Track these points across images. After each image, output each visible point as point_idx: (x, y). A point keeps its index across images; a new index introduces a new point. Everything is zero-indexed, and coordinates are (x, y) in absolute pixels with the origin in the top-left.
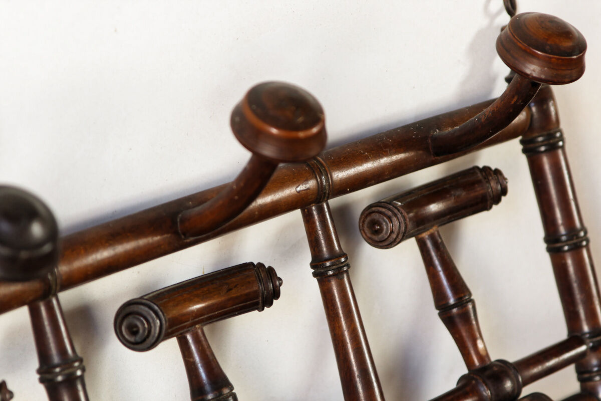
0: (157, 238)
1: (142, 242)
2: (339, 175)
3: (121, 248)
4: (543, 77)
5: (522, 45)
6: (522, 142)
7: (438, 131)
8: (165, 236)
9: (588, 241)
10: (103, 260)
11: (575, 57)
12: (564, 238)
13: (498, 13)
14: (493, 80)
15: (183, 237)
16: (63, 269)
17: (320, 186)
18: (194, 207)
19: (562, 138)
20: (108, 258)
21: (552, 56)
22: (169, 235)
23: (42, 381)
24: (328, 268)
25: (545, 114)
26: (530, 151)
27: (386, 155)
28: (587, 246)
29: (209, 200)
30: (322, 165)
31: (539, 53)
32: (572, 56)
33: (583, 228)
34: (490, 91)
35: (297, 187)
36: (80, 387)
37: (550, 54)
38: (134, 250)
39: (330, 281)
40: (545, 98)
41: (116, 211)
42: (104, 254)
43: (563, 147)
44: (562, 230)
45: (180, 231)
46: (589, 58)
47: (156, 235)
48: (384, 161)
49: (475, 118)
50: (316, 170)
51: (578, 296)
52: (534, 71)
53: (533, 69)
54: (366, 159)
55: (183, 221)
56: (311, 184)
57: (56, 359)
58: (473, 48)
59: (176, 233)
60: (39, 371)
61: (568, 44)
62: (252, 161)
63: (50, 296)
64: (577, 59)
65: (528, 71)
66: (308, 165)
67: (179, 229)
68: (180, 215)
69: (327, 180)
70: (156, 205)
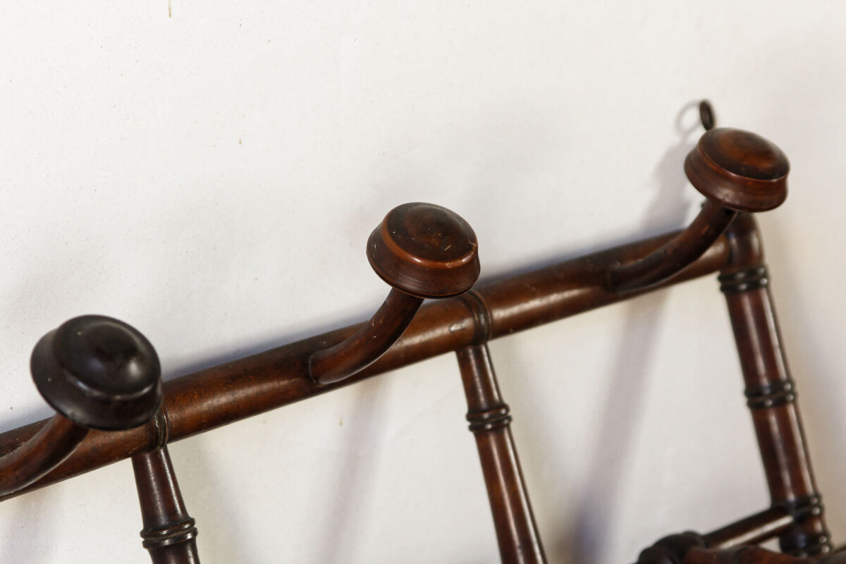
0: (284, 383)
1: (266, 387)
2: (500, 314)
3: (242, 393)
4: (737, 203)
5: (713, 166)
6: (720, 279)
7: (619, 263)
8: (293, 380)
9: (795, 394)
10: (220, 407)
11: (775, 180)
12: (767, 391)
13: (693, 129)
14: (685, 207)
15: (315, 381)
16: (172, 416)
17: (477, 326)
18: (328, 348)
19: (765, 275)
20: (226, 404)
21: (747, 178)
22: (298, 380)
23: (146, 545)
24: (487, 421)
25: (746, 247)
26: (729, 288)
27: (557, 290)
28: (794, 402)
29: (346, 338)
30: (480, 301)
31: (733, 174)
32: (772, 178)
33: (790, 380)
34: (682, 219)
35: (451, 326)
36: (190, 553)
37: (746, 176)
38: (257, 395)
39: (487, 437)
40: (746, 229)
41: (238, 351)
42: (222, 400)
43: (767, 286)
44: (765, 382)
45: (311, 375)
46: (792, 181)
47: (283, 379)
48: (554, 298)
49: (660, 250)
50: (473, 306)
51: (783, 459)
52: (727, 195)
53: (726, 194)
54: (532, 296)
55: (314, 363)
56: (467, 323)
57: (163, 520)
58: (662, 169)
59: (307, 377)
60: (143, 534)
61: (766, 165)
62: (392, 295)
63: (158, 447)
64: (778, 182)
65: (720, 196)
66: (464, 301)
67: (310, 372)
68: (312, 357)
69: (486, 319)
70: (285, 344)
